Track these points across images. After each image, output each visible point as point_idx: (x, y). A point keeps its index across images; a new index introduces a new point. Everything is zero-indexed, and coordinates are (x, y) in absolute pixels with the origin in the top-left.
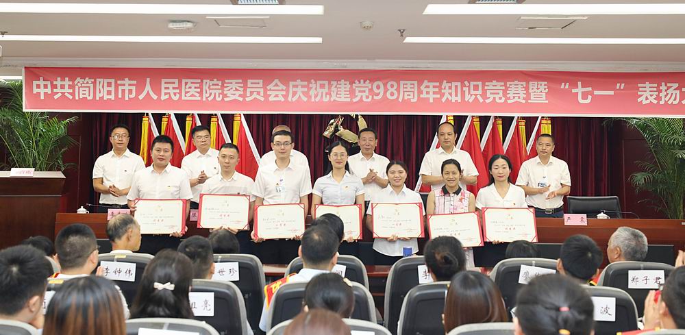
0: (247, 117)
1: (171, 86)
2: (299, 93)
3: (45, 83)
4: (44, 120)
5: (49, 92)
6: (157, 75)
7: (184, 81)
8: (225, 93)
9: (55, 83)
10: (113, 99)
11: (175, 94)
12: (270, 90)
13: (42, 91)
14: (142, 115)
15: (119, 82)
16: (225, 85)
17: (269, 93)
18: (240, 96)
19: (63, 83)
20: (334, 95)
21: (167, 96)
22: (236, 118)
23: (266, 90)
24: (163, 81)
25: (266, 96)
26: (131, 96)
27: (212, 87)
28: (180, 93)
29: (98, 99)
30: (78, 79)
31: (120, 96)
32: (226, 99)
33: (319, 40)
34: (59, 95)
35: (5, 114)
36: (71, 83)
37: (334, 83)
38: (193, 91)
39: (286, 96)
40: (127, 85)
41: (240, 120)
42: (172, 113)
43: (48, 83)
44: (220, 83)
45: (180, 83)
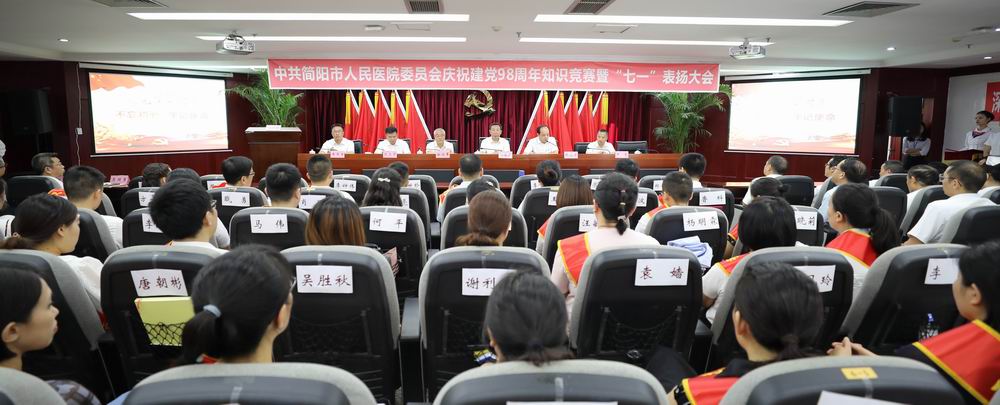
0: (415, 92)
1: (365, 72)
2: (450, 76)
3: (283, 70)
4: (282, 95)
5: (286, 76)
6: (357, 63)
7: (374, 68)
8: (401, 76)
9: (289, 70)
10: (328, 80)
11: (368, 77)
12: (431, 74)
13: (281, 75)
14: (346, 91)
15: (331, 69)
16: (401, 71)
17: (430, 76)
18: (411, 77)
19: (294, 70)
20: (472, 77)
21: (363, 79)
22: (407, 93)
23: (428, 74)
24: (361, 68)
25: (429, 78)
26: (339, 79)
27: (393, 72)
28: (372, 76)
29: (317, 80)
30: (304, 67)
31: (332, 79)
32: (401, 80)
33: (463, 40)
34: (292, 78)
35: (259, 92)
36: (299, 70)
37: (473, 69)
38: (380, 75)
39: (441, 78)
40: (336, 71)
41: (410, 95)
42: (365, 90)
43: (285, 70)
44: (398, 69)
45: (372, 69)
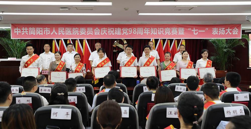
0: (88, 40)
1: (62, 30)
2: (105, 32)
4: (19, 42)
5: (20, 32)
6: (57, 26)
7: (66, 28)
9: (22, 29)
10: (42, 34)
11: (63, 33)
12: (95, 31)
13: (18, 32)
14: (53, 40)
15: (44, 29)
16: (80, 30)
17: (94, 32)
18: (85, 33)
19: (25, 29)
20: (116, 33)
21: (61, 34)
22: (84, 41)
23: (93, 31)
24: (59, 28)
25: (94, 33)
26: (48, 34)
27: (76, 30)
28: (65, 32)
29: (37, 34)
30: (30, 28)
31: (45, 33)
32: (80, 34)
33: (110, 14)
34: (24, 33)
35: (6, 40)
36: (27, 29)
37: (116, 29)
38: (69, 32)
39: (100, 33)
40: (47, 30)
42: (62, 39)
43: (20, 29)
44: (78, 29)
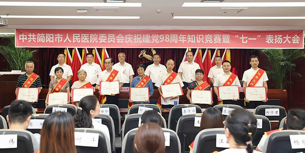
0: (108, 49)
1: (77, 37)
2: (130, 39)
3: (25, 35)
5: (26, 39)
6: (71, 32)
7: (82, 35)
8: (99, 39)
9: (29, 35)
10: (53, 42)
11: (79, 40)
12: (118, 38)
13: (23, 39)
14: (64, 49)
15: (55, 35)
16: (99, 36)
18: (105, 41)
19: (32, 36)
20: (144, 40)
21: (75, 41)
22: (103, 50)
23: (116, 38)
24: (74, 35)
25: (116, 41)
26: (60, 41)
27: (94, 37)
28: (81, 40)
29: (47, 42)
30: (38, 34)
31: (56, 41)
32: (99, 42)
33: (138, 18)
34: (31, 40)
35: (7, 49)
36: (35, 36)
37: (144, 35)
38: (86, 39)
39: (124, 41)
40: (59, 36)
41: (105, 51)
42: (76, 48)
43: (26, 36)
44: (97, 35)
45: (81, 36)
